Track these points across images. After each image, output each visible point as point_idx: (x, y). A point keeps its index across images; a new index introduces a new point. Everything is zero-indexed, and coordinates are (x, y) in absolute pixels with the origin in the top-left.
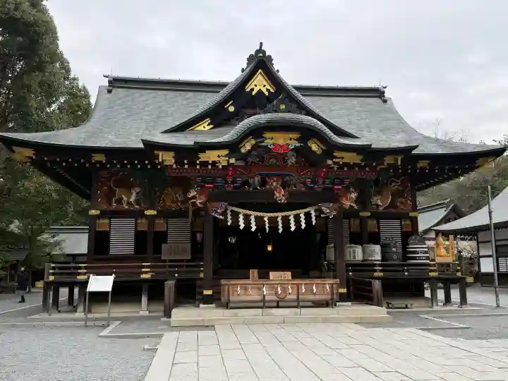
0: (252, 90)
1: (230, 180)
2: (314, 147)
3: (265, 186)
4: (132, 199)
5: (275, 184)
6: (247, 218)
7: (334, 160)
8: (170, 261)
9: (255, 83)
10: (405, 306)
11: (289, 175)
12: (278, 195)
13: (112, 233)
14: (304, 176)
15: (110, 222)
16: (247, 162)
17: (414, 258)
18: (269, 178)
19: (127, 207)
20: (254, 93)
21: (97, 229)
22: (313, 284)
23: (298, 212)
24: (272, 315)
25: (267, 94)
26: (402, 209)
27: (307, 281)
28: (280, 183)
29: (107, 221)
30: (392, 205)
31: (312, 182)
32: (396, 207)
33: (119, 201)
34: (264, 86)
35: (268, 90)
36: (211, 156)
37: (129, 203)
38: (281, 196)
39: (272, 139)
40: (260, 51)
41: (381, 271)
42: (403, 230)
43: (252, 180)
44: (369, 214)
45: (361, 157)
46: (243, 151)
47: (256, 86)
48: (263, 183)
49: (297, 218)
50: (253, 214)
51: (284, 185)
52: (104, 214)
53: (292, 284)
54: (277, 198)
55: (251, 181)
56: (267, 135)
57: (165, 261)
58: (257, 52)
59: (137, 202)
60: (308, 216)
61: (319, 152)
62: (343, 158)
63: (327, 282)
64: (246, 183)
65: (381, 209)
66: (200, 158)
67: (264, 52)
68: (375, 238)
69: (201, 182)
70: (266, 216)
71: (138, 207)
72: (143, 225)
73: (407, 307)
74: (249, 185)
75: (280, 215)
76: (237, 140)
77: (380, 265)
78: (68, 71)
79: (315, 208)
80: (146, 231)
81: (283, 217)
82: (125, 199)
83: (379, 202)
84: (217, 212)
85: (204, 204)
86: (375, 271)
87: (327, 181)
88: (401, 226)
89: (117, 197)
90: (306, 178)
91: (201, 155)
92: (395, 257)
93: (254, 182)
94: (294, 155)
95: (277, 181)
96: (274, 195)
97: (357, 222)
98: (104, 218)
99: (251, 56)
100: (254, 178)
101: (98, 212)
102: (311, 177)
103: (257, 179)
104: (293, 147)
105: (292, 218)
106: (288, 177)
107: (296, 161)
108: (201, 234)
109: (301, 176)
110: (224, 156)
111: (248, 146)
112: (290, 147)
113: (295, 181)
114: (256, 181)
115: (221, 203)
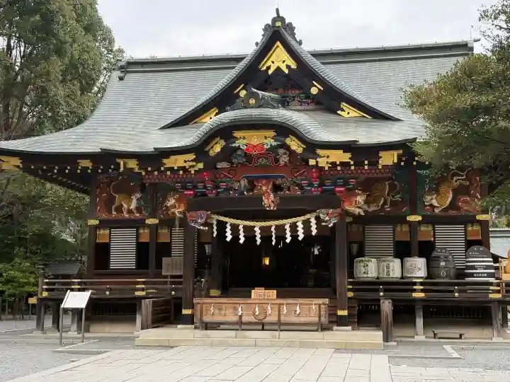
0: (269, 68)
2: (293, 146)
3: (252, 191)
4: (133, 206)
5: (264, 188)
6: (235, 229)
7: (318, 160)
8: (172, 277)
9: (271, 59)
10: (458, 336)
11: (282, 177)
12: (266, 201)
13: (112, 245)
14: (299, 178)
15: (110, 233)
16: (232, 164)
17: (472, 275)
18: (257, 181)
19: (127, 216)
20: (270, 72)
21: (97, 241)
22: (297, 304)
23: (294, 220)
24: (246, 337)
25: (286, 71)
26: (467, 211)
27: (290, 301)
28: (270, 186)
29: (107, 232)
30: (453, 205)
31: (309, 184)
32: (458, 208)
33: (119, 209)
34: (284, 62)
35: (288, 67)
36: (178, 161)
37: (130, 211)
38: (269, 202)
39: (244, 138)
40: (279, 18)
41: (422, 291)
42: (468, 238)
43: (238, 184)
44: (419, 218)
45: (349, 155)
46: (212, 153)
47: (273, 62)
48: (252, 187)
49: (294, 227)
50: (242, 224)
51: (277, 188)
52: (104, 224)
53: (272, 304)
54: (265, 204)
55: (236, 185)
56: (237, 134)
57: (166, 277)
58: (274, 20)
59: (138, 209)
60: (307, 224)
61: (300, 151)
62: (328, 157)
63: (313, 303)
65: (437, 211)
66: (165, 164)
67: (282, 20)
68: (426, 250)
69: (181, 189)
70: (258, 226)
71: (138, 215)
72: (145, 236)
73: (461, 337)
74: (235, 190)
75: (273, 224)
76: (200, 143)
77: (421, 284)
78: (111, 42)
79: (314, 215)
80: (148, 243)
81: (277, 226)
82: (125, 206)
83: (435, 203)
84: (196, 222)
85: (184, 213)
86: (415, 291)
88: (466, 232)
89: (117, 204)
90: (302, 180)
91: (165, 161)
92: (443, 273)
93: (240, 186)
95: (267, 184)
96: (263, 201)
97: (406, 228)
98: (104, 228)
99: (267, 25)
100: (239, 181)
101: (97, 222)
102: (308, 177)
103: (244, 183)
104: (269, 146)
105: (287, 227)
106: (280, 179)
107: (289, 160)
108: (210, 245)
109: (296, 177)
110: (192, 161)
111: (218, 149)
112: (265, 146)
113: (288, 184)
114: (243, 186)
115: (200, 212)
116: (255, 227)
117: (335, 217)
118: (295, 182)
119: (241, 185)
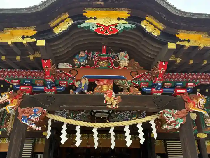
1: (49, 81)
2: (149, 29)
3: (93, 90)
5: (105, 88)
6: (71, 130)
7: (178, 43)
11: (122, 79)
14: (139, 80)
16: (74, 65)
18: (98, 81)
23: (134, 121)
28: (111, 86)
31: (148, 87)
43: (79, 83)
46: (57, 31)
49: (134, 129)
51: (116, 89)
54: (107, 102)
55: (77, 84)
60: (147, 127)
61: (157, 34)
62: (189, 41)
64: (72, 87)
69: (18, 86)
70: (96, 127)
74: (75, 89)
75: (112, 125)
79: (154, 117)
81: (116, 128)
87: (167, 85)
90: (141, 82)
94: (126, 57)
95: (107, 84)
96: (104, 99)
100: (80, 80)
102: (147, 80)
103: (85, 82)
104: (122, 28)
105: (127, 130)
106: (120, 81)
107: (129, 64)
108: (42, 155)
109: (136, 79)
110: (32, 37)
111: (64, 27)
112: (118, 28)
113: (128, 85)
114: (83, 85)
115: (35, 108)
116: (93, 128)
117: (181, 118)
118: (134, 84)
119: (81, 83)
